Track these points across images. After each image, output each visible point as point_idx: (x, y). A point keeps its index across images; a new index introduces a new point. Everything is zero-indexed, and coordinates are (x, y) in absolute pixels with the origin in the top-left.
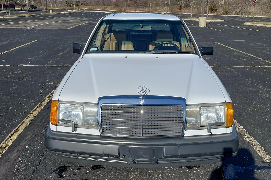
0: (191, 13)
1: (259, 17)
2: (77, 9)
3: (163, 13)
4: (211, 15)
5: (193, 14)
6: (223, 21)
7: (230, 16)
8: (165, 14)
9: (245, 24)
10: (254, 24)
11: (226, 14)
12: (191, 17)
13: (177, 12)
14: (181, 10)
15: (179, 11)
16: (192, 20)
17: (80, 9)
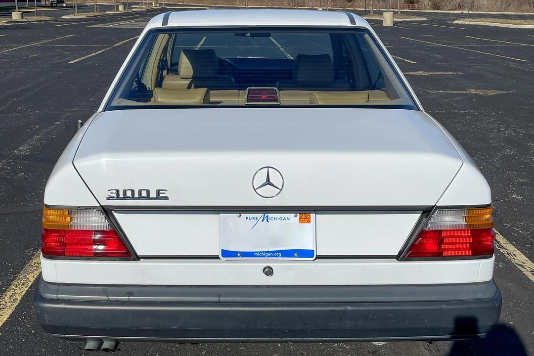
0: (370, 8)
1: (491, 13)
2: (154, 3)
3: (321, 9)
4: (409, 10)
5: (375, 9)
6: (425, 19)
7: (441, 11)
8: (323, 9)
9: (455, 22)
10: (467, 22)
11: (436, 9)
12: (372, 14)
13: (345, 7)
14: (352, 2)
15: (349, 4)
16: (373, 18)
17: (159, 3)
